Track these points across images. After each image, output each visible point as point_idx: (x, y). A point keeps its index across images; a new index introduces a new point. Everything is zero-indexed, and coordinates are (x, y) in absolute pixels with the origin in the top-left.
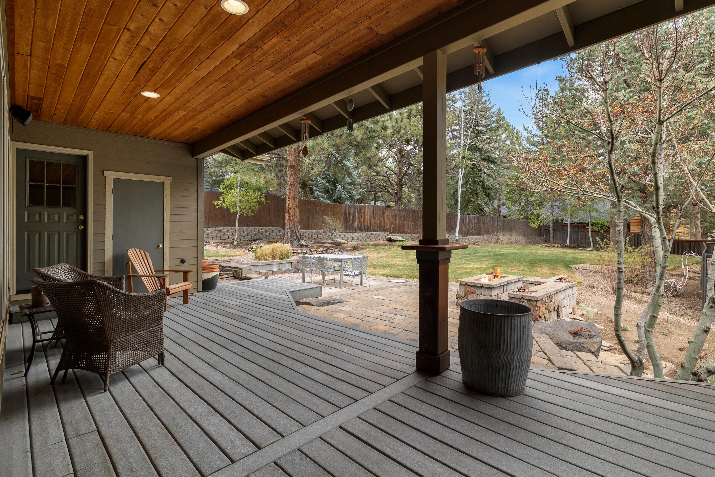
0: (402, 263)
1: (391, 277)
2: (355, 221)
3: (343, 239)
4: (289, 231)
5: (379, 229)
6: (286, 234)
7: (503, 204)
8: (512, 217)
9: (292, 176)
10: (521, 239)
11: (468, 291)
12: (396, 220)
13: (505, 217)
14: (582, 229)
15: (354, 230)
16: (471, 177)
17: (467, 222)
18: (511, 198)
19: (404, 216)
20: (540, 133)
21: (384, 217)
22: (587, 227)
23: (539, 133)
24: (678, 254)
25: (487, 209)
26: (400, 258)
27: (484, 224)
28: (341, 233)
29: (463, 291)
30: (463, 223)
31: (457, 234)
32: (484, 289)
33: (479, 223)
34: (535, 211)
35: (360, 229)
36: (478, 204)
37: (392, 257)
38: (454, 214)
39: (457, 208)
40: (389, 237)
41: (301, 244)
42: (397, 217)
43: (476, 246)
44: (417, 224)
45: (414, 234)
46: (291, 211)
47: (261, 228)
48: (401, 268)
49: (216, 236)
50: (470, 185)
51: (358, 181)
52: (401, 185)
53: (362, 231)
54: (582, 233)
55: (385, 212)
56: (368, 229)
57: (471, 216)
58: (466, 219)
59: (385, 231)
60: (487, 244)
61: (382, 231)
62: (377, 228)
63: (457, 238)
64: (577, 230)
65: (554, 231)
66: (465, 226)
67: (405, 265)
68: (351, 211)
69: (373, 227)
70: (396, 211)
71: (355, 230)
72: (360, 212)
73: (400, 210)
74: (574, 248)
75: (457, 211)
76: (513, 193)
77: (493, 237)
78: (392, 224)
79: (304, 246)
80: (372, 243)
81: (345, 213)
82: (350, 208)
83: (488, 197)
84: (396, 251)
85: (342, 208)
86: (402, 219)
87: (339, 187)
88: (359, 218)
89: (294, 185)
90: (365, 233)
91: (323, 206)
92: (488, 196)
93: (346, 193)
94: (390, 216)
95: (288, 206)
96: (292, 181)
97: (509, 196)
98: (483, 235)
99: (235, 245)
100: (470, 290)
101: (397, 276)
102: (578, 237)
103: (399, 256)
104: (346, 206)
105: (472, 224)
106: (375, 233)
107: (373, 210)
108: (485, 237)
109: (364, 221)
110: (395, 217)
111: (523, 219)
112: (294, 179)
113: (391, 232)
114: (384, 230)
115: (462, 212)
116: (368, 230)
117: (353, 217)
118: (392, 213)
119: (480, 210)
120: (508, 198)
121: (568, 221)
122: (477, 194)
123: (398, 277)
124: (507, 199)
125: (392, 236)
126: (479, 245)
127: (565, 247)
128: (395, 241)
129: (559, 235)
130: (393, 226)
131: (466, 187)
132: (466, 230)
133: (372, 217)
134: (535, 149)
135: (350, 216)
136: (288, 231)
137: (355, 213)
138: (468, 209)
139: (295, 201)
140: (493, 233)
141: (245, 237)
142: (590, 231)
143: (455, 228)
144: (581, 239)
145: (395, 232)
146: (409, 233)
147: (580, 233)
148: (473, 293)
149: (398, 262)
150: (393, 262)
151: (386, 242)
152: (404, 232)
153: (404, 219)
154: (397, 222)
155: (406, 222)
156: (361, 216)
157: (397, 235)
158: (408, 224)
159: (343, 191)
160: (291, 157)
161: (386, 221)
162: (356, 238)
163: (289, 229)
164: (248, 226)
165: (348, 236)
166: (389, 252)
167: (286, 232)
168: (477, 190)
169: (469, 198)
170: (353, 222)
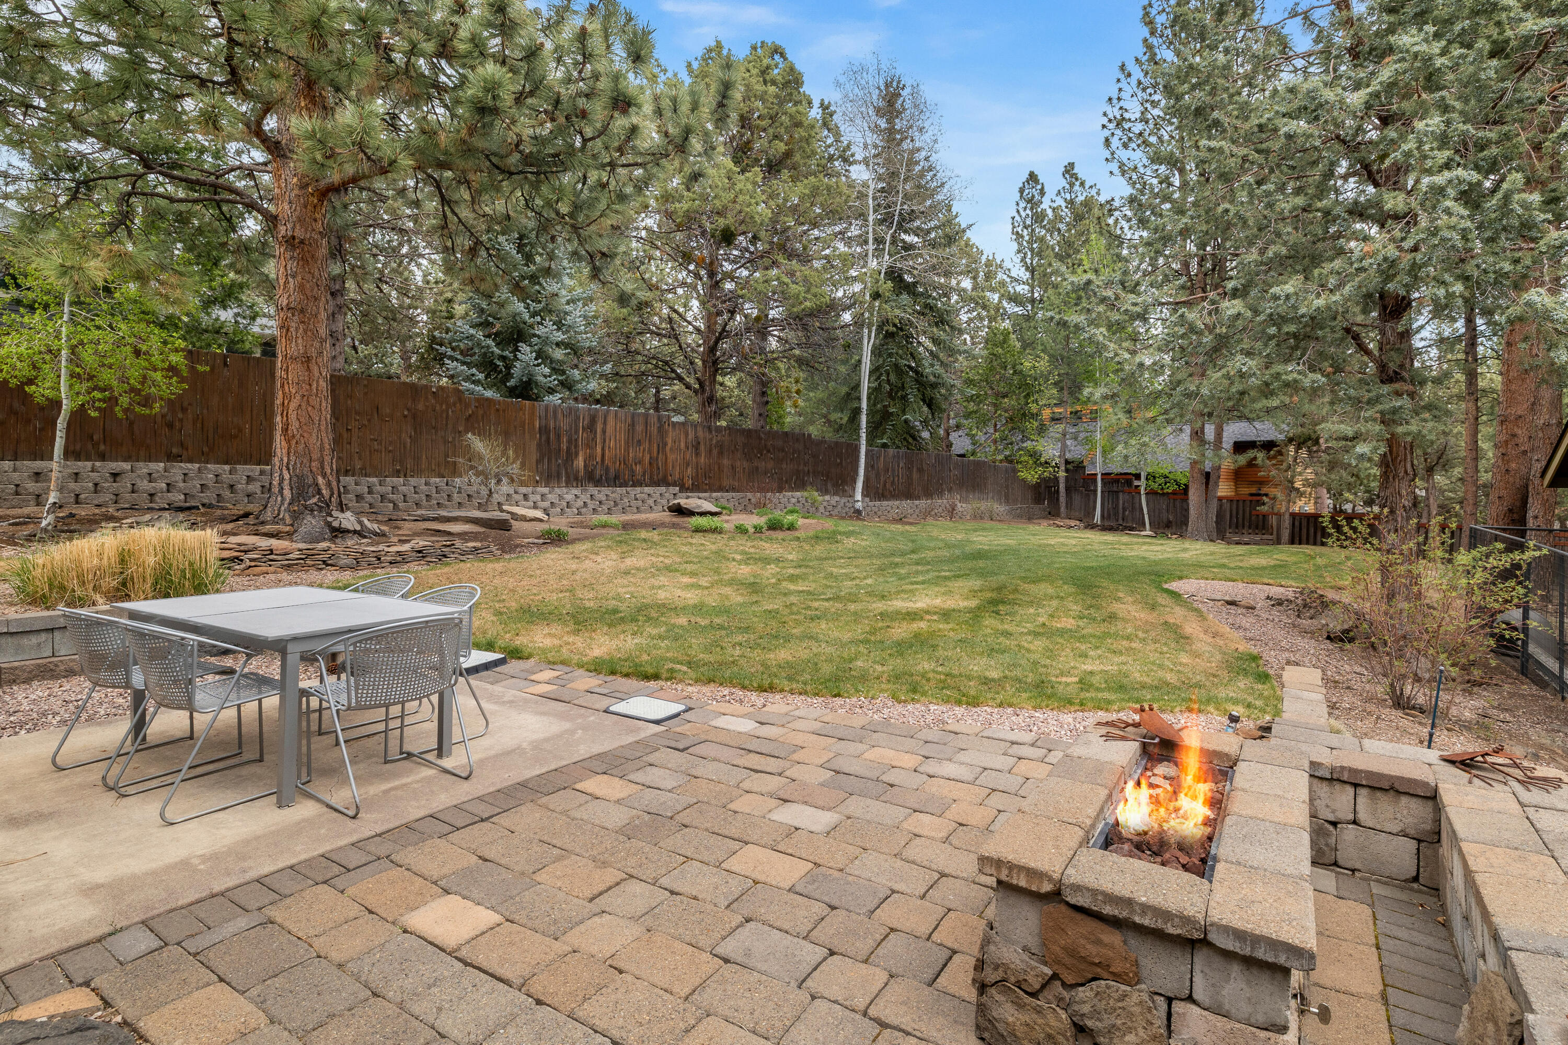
0: (692, 597)
1: (627, 675)
2: (577, 454)
3: (535, 507)
4: (287, 476)
5: (651, 478)
6: (276, 490)
7: (958, 427)
8: (980, 456)
9: (294, 277)
10: (1000, 508)
11: (1072, 952)
12: (697, 454)
13: (963, 456)
14: (1126, 488)
15: (574, 480)
16: (890, 355)
17: (881, 465)
18: (976, 412)
19: (720, 446)
20: (1028, 275)
21: (665, 444)
22: (1136, 483)
23: (1025, 275)
24: (1308, 543)
25: (925, 435)
26: (693, 574)
27: (921, 470)
28: (530, 489)
29: (1033, 942)
30: (873, 466)
31: (858, 496)
32: (1218, 961)
33: (910, 469)
34: (1028, 444)
35: (592, 478)
36: (906, 421)
37: (668, 569)
38: (849, 445)
39: (858, 428)
40: (676, 502)
41: (335, 524)
42: (702, 447)
43: (908, 527)
44: (757, 468)
45: (749, 495)
46: (293, 405)
47: (227, 467)
48: (683, 621)
49: (17, 493)
50: (888, 374)
51: (588, 340)
52: (713, 364)
53: (598, 483)
54: (1127, 497)
55: (667, 432)
56: (616, 477)
57: (891, 451)
58: (878, 458)
59: (668, 485)
60: (930, 520)
61: (657, 484)
62: (644, 475)
63: (859, 505)
64: (1115, 489)
65: (1068, 489)
66: (878, 475)
67: (699, 608)
68: (564, 424)
69: (633, 472)
70: (699, 429)
71: (576, 479)
72: (591, 427)
73: (709, 428)
74: (1110, 529)
75: (859, 437)
76: (980, 402)
77: (942, 502)
78: (688, 465)
79: (348, 531)
80: (614, 519)
81: (544, 430)
82: (560, 415)
83: (930, 406)
84: (685, 549)
85: (532, 414)
86: (715, 452)
87: (526, 353)
88: (588, 446)
89: (302, 311)
90: (606, 490)
91: (467, 406)
92: (930, 403)
93: (547, 371)
94: (683, 445)
95: (282, 386)
96: (296, 297)
97: (972, 406)
98: (918, 498)
99: (45, 530)
100: (1091, 950)
101: (650, 670)
102: (1117, 505)
103: (689, 567)
104: (547, 407)
105: (893, 470)
106: (638, 489)
107: (633, 425)
108: (923, 503)
109: (603, 455)
110: (697, 446)
111: (1001, 461)
112: (301, 288)
113: (683, 488)
114: (663, 481)
115: (870, 442)
116: (616, 480)
117: (569, 442)
118: (687, 435)
119: (909, 435)
120: (971, 413)
121: (1098, 468)
122: (904, 398)
123: (656, 677)
124: (968, 415)
125: (688, 498)
126: (911, 524)
127: (1092, 527)
128: (690, 513)
129: (1077, 499)
130: (689, 470)
131: (879, 378)
132: (880, 486)
133: (627, 443)
134: (1018, 310)
135: (558, 437)
136: (282, 479)
137: (577, 432)
138: (884, 434)
139: (308, 369)
140: (941, 494)
141: (157, 499)
142: (1142, 492)
143: (854, 481)
144: (1124, 510)
145: (696, 487)
146: (734, 490)
147: (1121, 495)
148: (1118, 977)
149: (679, 592)
150: (662, 595)
151: (666, 516)
152: (720, 489)
153: (721, 453)
154: (702, 460)
155: (726, 462)
156: (594, 439)
157: (701, 495)
158: (733, 467)
159: (538, 365)
160: (286, 207)
161: (671, 457)
162: (580, 503)
163: (285, 472)
164: (172, 457)
165: (552, 497)
166: (662, 551)
167: (275, 483)
168: (903, 388)
169: (885, 406)
170: (571, 456)
